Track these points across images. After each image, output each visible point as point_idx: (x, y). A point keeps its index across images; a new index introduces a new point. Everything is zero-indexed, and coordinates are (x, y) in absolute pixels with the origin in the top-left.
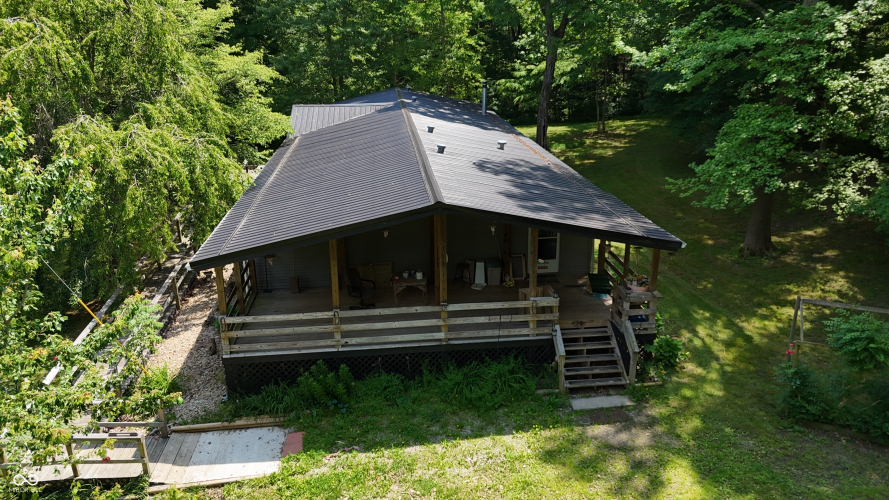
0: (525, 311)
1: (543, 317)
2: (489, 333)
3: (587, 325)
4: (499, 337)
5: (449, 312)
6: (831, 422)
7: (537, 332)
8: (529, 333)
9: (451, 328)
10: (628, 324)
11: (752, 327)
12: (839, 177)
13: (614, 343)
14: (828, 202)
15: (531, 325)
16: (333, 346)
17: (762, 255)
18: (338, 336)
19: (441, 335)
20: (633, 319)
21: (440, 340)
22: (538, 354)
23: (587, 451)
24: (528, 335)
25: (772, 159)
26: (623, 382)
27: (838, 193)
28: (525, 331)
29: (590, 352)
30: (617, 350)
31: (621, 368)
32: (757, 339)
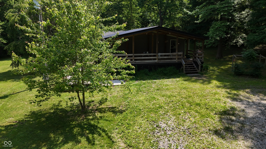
0: (175, 56)
1: (179, 57)
2: (167, 61)
5: (158, 55)
6: (244, 75)
7: (178, 61)
8: (176, 61)
9: (159, 59)
12: (237, 38)
13: (194, 65)
14: (235, 43)
15: (177, 59)
17: (221, 58)
18: (133, 60)
20: (199, 58)
21: (156, 62)
23: (193, 80)
24: (176, 62)
26: (198, 72)
27: (238, 41)
28: (175, 60)
31: (197, 69)
32: (223, 69)
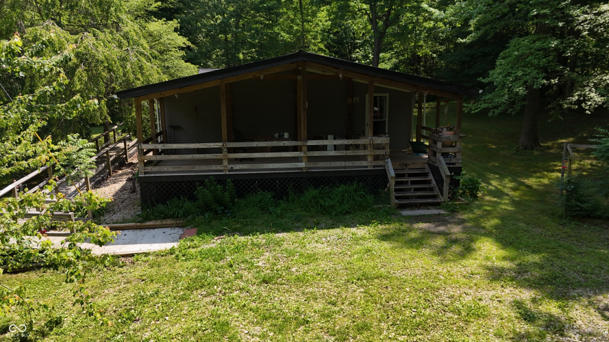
0: (365, 147)
1: (378, 152)
2: (338, 164)
3: (411, 167)
4: (345, 167)
5: (308, 146)
7: (374, 164)
8: (367, 164)
9: (310, 159)
10: (441, 158)
11: (531, 181)
13: (431, 177)
15: (370, 159)
16: (222, 171)
18: (225, 163)
19: (302, 165)
20: (445, 155)
21: (301, 169)
22: (374, 181)
23: (413, 235)
24: (367, 167)
25: (538, 67)
26: (439, 201)
27: (585, 95)
28: (364, 163)
29: (413, 183)
30: (434, 182)
31: (437, 192)
32: (535, 187)
